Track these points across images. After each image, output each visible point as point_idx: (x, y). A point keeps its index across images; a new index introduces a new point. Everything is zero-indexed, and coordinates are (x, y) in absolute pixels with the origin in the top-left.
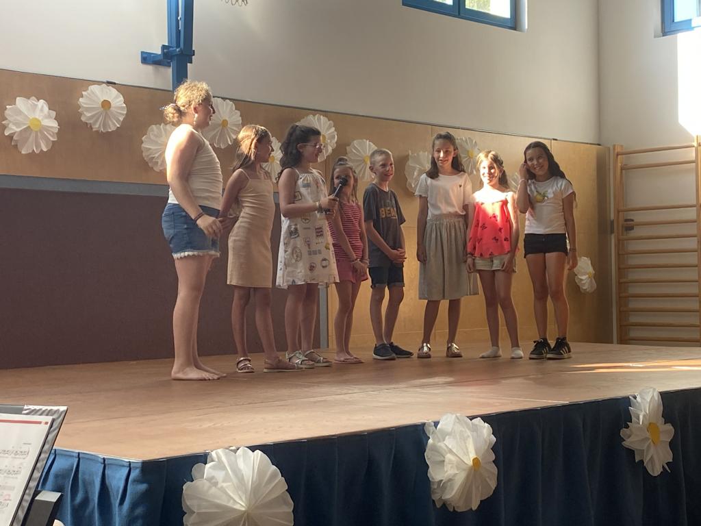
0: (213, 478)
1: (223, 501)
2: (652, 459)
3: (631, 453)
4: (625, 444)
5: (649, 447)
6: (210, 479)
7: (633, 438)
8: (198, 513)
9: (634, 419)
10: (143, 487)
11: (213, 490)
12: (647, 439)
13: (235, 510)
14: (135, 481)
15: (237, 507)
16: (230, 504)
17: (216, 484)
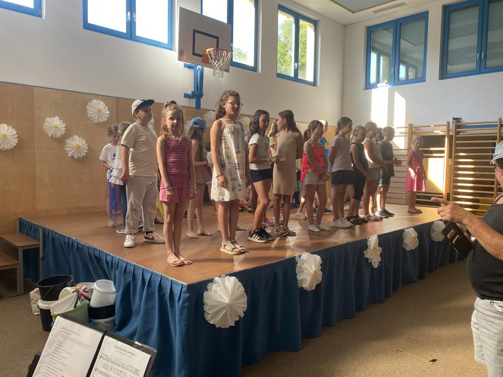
0: (216, 290)
1: (220, 300)
2: (375, 262)
3: (367, 259)
4: (365, 256)
5: (374, 257)
6: (215, 291)
7: (368, 254)
8: (210, 306)
9: (369, 247)
10: (188, 295)
11: (216, 295)
12: (373, 254)
13: (224, 303)
14: (184, 292)
15: (225, 301)
16: (223, 301)
17: (217, 293)
